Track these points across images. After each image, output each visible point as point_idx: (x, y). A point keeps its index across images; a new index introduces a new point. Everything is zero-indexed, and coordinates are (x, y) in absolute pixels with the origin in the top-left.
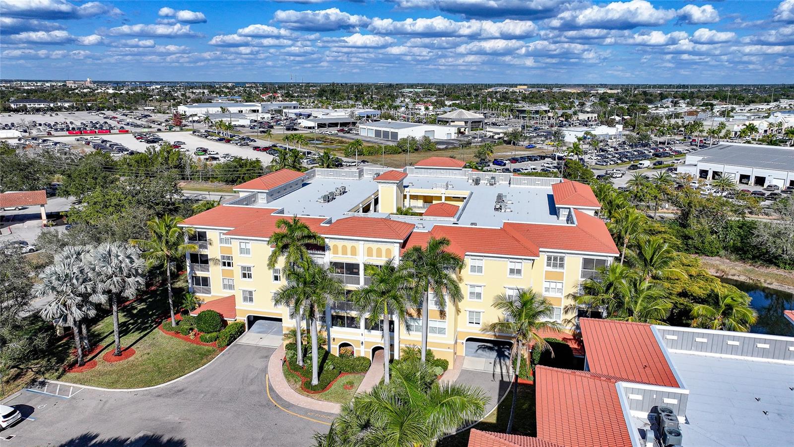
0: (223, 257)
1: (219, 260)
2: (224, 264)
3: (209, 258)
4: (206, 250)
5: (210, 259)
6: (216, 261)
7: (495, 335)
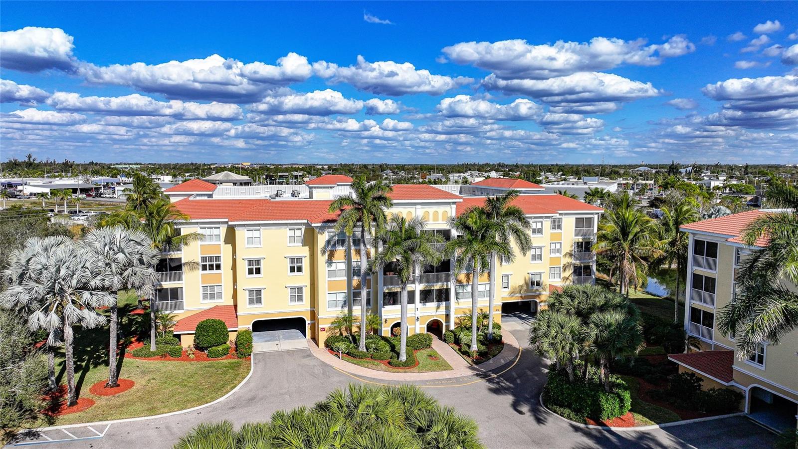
0: (204, 259)
1: (198, 264)
2: (204, 268)
3: (183, 262)
4: (179, 252)
5: (184, 264)
6: (193, 265)
7: (521, 297)
